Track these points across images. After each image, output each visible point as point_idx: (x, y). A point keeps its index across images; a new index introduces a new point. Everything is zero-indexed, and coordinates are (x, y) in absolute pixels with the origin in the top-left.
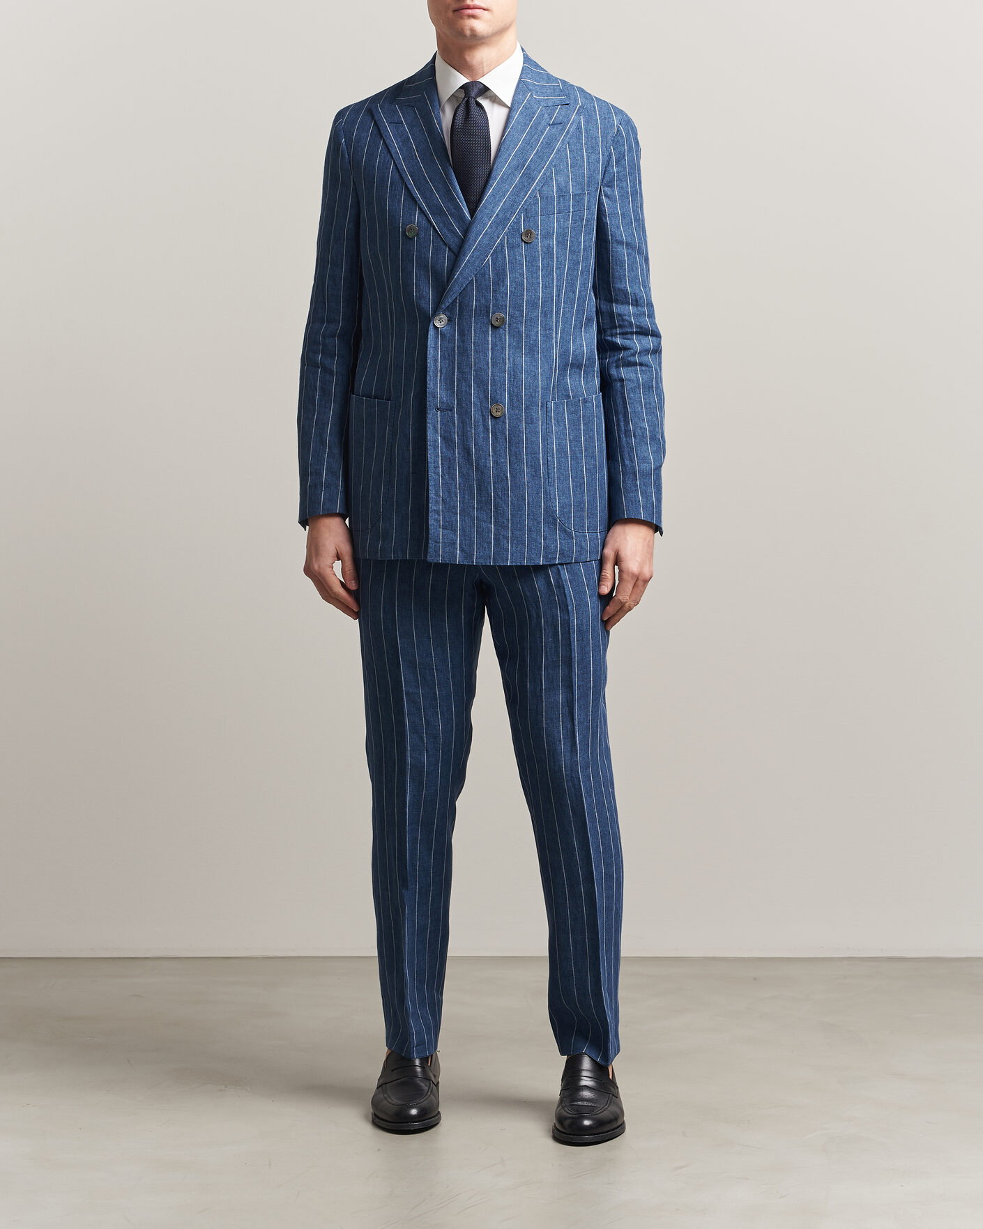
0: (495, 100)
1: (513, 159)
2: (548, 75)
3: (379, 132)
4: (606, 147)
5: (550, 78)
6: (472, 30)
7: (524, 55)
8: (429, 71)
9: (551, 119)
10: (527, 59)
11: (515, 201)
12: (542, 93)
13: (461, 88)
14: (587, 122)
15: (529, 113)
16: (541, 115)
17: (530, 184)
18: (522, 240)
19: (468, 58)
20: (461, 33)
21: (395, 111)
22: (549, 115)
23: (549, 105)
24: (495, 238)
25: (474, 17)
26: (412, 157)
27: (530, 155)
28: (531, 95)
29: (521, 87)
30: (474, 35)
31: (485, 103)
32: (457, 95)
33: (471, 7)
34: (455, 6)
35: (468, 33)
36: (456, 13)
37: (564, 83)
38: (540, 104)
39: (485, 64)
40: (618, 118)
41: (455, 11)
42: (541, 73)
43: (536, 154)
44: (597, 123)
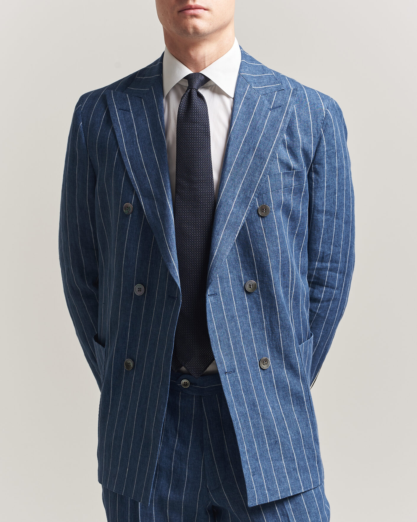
0: (217, 90)
1: (244, 145)
2: (263, 67)
3: (109, 121)
4: (317, 129)
5: (264, 69)
6: (195, 29)
7: (241, 51)
8: (158, 66)
9: (271, 104)
10: (244, 55)
11: (252, 181)
12: (260, 83)
13: (186, 78)
14: (299, 107)
15: (250, 103)
16: (262, 103)
17: (262, 164)
18: (259, 215)
19: (192, 53)
20: (185, 30)
21: (125, 100)
22: (268, 101)
23: (267, 92)
24: (241, 216)
25: (196, 16)
26: (133, 142)
27: (258, 138)
28: (251, 87)
29: (241, 81)
30: (196, 31)
31: (205, 93)
32: (182, 84)
33: (193, 7)
34: (179, 8)
35: (191, 30)
36: (180, 14)
37: (277, 74)
38: (259, 93)
39: (206, 59)
40: (326, 103)
41: (180, 11)
42: (257, 66)
43: (263, 136)
44: (307, 109)
